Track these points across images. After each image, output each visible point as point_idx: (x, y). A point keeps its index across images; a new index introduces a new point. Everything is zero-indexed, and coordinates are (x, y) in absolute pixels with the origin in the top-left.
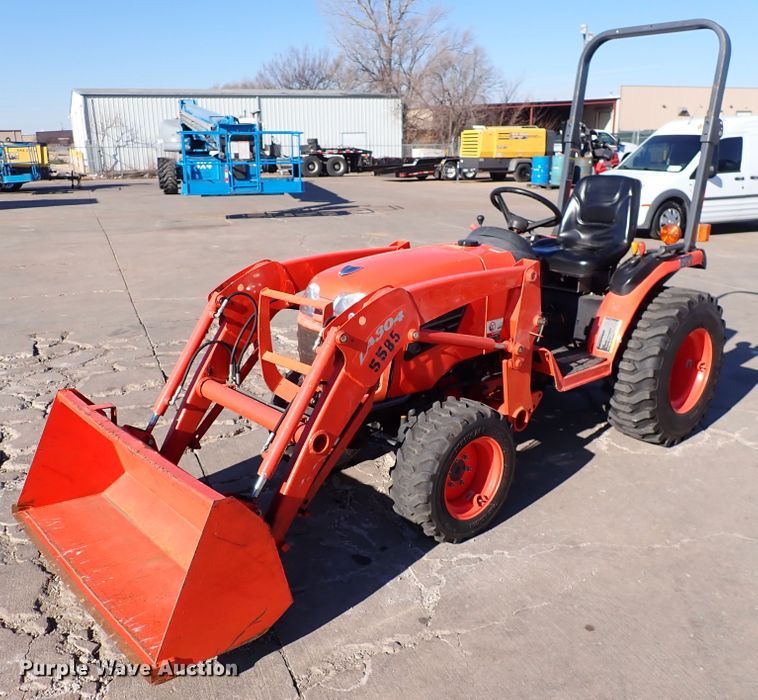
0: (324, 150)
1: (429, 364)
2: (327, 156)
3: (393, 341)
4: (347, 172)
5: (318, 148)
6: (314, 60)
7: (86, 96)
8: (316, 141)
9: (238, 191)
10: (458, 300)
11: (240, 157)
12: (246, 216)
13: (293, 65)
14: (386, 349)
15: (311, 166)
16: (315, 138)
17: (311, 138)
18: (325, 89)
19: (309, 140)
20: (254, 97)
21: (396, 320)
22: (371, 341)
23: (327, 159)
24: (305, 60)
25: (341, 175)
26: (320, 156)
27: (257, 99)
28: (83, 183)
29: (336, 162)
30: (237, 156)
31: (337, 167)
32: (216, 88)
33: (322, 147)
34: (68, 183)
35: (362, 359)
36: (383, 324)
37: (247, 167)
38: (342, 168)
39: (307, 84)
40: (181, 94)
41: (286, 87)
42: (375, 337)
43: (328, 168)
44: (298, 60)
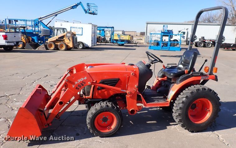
0: (206, 40)
1: (106, 92)
2: (207, 42)
3: (83, 84)
4: (212, 46)
5: (204, 39)
6: (213, 15)
7: (147, 24)
8: (204, 37)
9: (162, 49)
10: (106, 77)
11: (166, 41)
12: (166, 56)
13: (207, 16)
14: (81, 85)
15: (201, 44)
16: (204, 36)
17: (202, 36)
18: (215, 23)
19: (202, 37)
20: (191, 25)
21: (84, 79)
22: (76, 83)
23: (206, 42)
24: (211, 15)
25: (210, 47)
26: (204, 42)
27: (192, 25)
28: (138, 45)
29: (209, 43)
30: (165, 40)
31: (209, 45)
32: (185, 22)
33: (205, 39)
34: (134, 45)
35: (73, 86)
36: (80, 79)
37: (167, 43)
38: (210, 45)
39: (210, 22)
40: (171, 23)
41: (204, 22)
42: (77, 82)
43: (206, 45)
44: (209, 15)
